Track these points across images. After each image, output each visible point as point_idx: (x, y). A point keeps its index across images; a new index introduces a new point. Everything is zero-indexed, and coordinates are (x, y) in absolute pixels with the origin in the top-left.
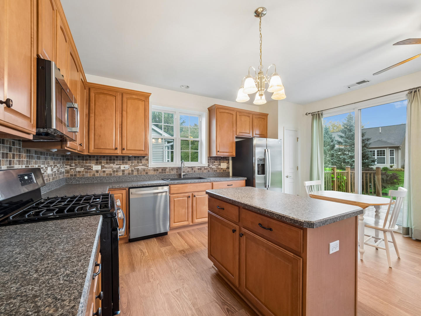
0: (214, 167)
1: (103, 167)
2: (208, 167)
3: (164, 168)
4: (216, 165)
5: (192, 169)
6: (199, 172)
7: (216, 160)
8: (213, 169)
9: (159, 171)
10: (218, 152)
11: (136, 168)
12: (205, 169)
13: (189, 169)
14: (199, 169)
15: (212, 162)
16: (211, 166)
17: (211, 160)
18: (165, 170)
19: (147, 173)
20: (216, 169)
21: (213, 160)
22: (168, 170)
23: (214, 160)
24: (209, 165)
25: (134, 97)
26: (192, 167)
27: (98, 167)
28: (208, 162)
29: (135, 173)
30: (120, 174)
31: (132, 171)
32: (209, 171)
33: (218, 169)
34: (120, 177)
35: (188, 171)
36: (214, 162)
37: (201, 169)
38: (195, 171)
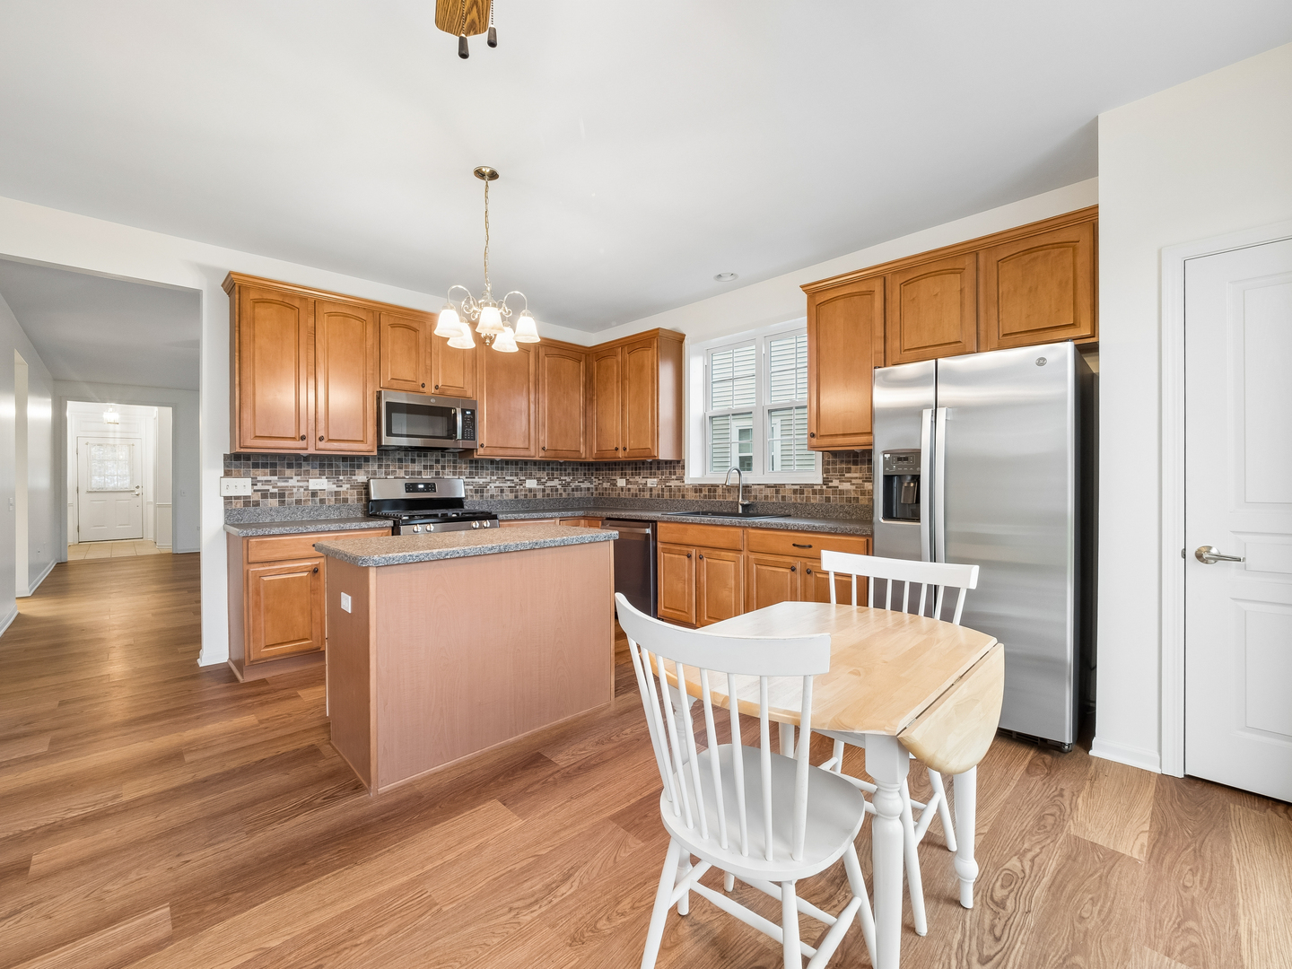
0: (846, 486)
1: (628, 482)
2: (824, 487)
3: (712, 485)
4: (854, 481)
5: (777, 492)
6: (796, 499)
7: (855, 463)
8: (842, 492)
9: (704, 493)
11: (667, 484)
12: (814, 492)
13: (769, 492)
14: (795, 491)
15: (841, 471)
16: (835, 483)
17: (834, 463)
18: (715, 491)
19: (683, 496)
20: (853, 495)
21: (842, 462)
22: (719, 491)
23: (848, 462)
24: (826, 481)
26: (775, 486)
27: (621, 483)
28: (826, 471)
29: (666, 494)
30: (647, 495)
31: (663, 489)
32: (828, 499)
33: (863, 493)
34: (645, 500)
35: (766, 497)
36: (849, 471)
37: (802, 492)
38: (783, 497)
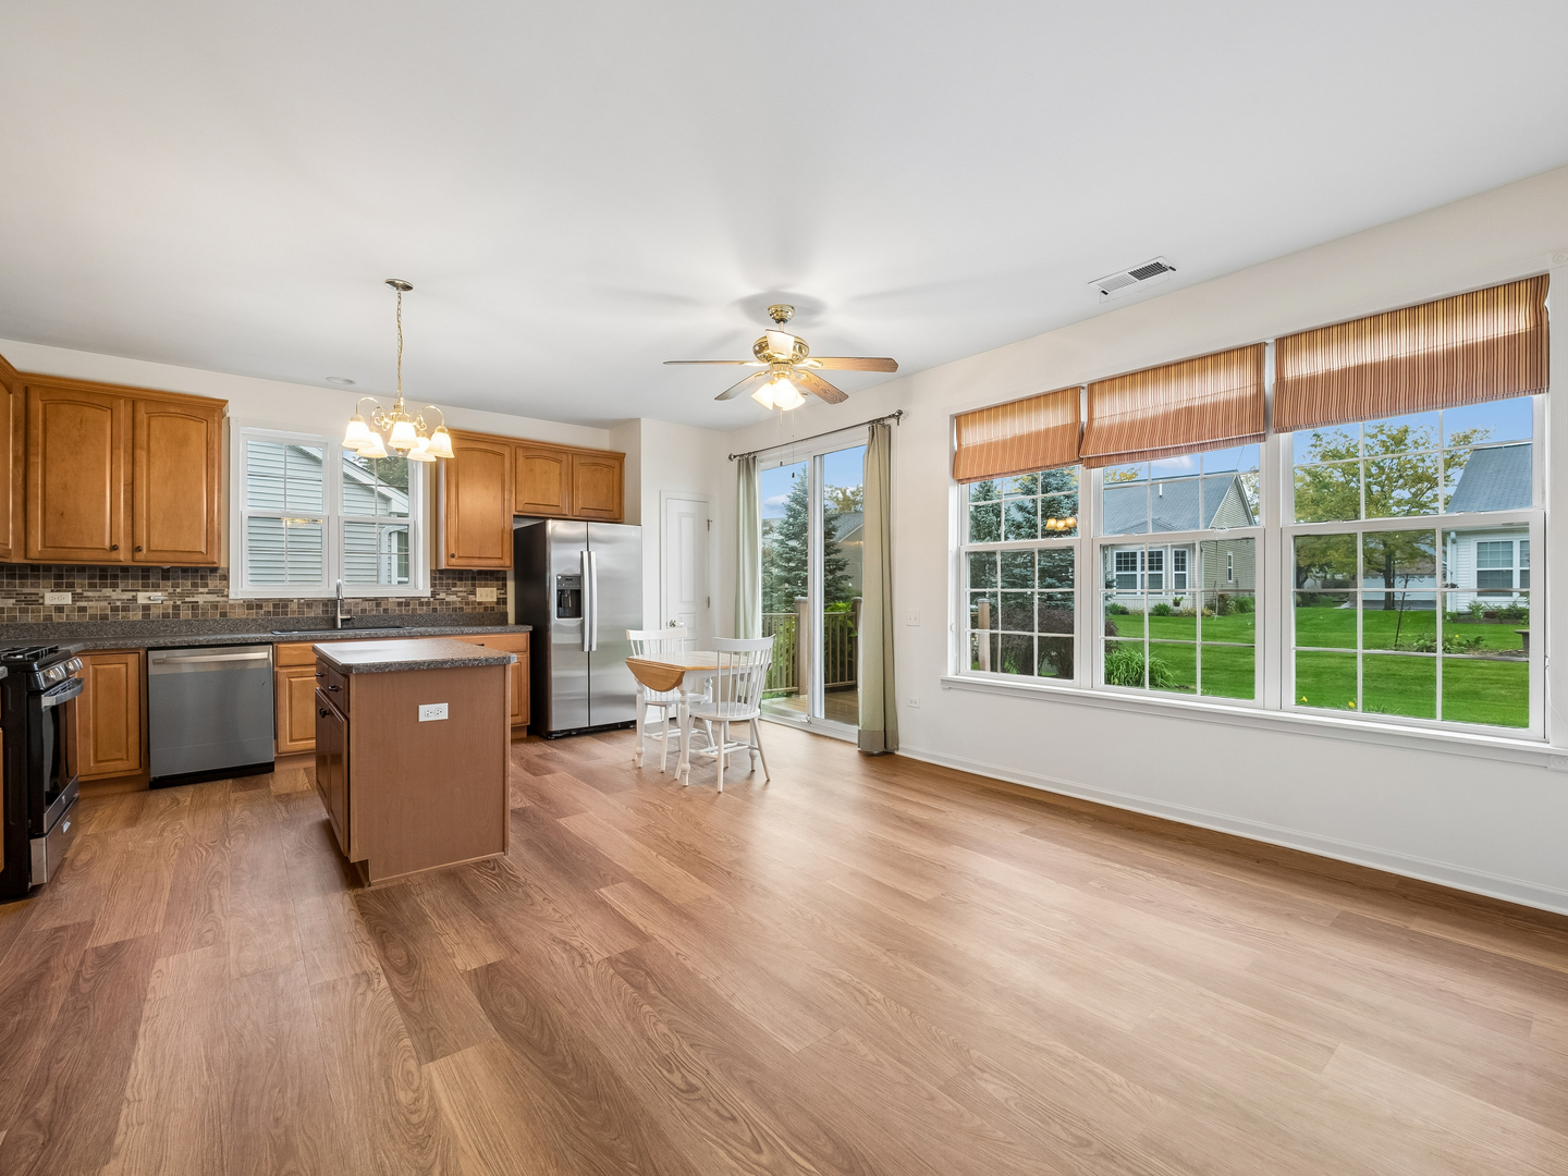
0: (452, 598)
1: (76, 597)
2: (432, 599)
3: (280, 600)
4: (459, 594)
5: (378, 605)
6: (401, 611)
7: (460, 580)
8: (448, 603)
9: (265, 609)
10: (453, 556)
11: (187, 599)
12: (421, 604)
13: (366, 605)
14: (400, 604)
15: (448, 585)
16: (442, 596)
17: (441, 579)
18: (286, 606)
19: (223, 615)
20: (458, 605)
21: (448, 578)
22: (294, 606)
23: (454, 579)
24: (434, 594)
25: (172, 410)
26: (376, 599)
27: (65, 598)
28: (433, 585)
29: (185, 614)
30: (139, 616)
31: (176, 607)
32: (435, 610)
33: (467, 604)
34: (134, 624)
35: (363, 611)
36: (455, 585)
37: (407, 604)
38: (386, 610)
